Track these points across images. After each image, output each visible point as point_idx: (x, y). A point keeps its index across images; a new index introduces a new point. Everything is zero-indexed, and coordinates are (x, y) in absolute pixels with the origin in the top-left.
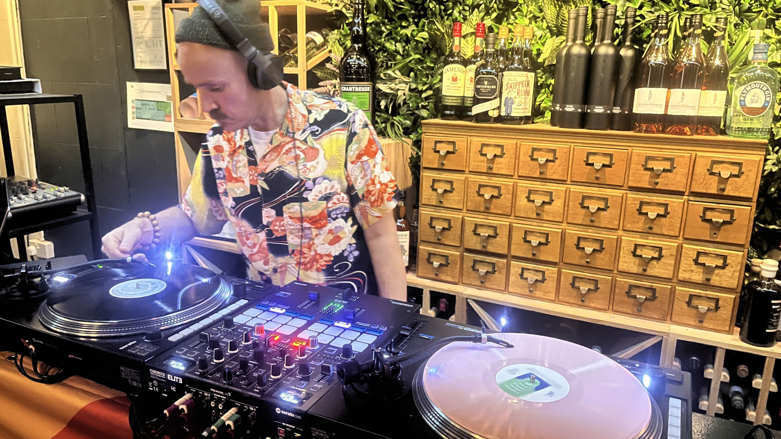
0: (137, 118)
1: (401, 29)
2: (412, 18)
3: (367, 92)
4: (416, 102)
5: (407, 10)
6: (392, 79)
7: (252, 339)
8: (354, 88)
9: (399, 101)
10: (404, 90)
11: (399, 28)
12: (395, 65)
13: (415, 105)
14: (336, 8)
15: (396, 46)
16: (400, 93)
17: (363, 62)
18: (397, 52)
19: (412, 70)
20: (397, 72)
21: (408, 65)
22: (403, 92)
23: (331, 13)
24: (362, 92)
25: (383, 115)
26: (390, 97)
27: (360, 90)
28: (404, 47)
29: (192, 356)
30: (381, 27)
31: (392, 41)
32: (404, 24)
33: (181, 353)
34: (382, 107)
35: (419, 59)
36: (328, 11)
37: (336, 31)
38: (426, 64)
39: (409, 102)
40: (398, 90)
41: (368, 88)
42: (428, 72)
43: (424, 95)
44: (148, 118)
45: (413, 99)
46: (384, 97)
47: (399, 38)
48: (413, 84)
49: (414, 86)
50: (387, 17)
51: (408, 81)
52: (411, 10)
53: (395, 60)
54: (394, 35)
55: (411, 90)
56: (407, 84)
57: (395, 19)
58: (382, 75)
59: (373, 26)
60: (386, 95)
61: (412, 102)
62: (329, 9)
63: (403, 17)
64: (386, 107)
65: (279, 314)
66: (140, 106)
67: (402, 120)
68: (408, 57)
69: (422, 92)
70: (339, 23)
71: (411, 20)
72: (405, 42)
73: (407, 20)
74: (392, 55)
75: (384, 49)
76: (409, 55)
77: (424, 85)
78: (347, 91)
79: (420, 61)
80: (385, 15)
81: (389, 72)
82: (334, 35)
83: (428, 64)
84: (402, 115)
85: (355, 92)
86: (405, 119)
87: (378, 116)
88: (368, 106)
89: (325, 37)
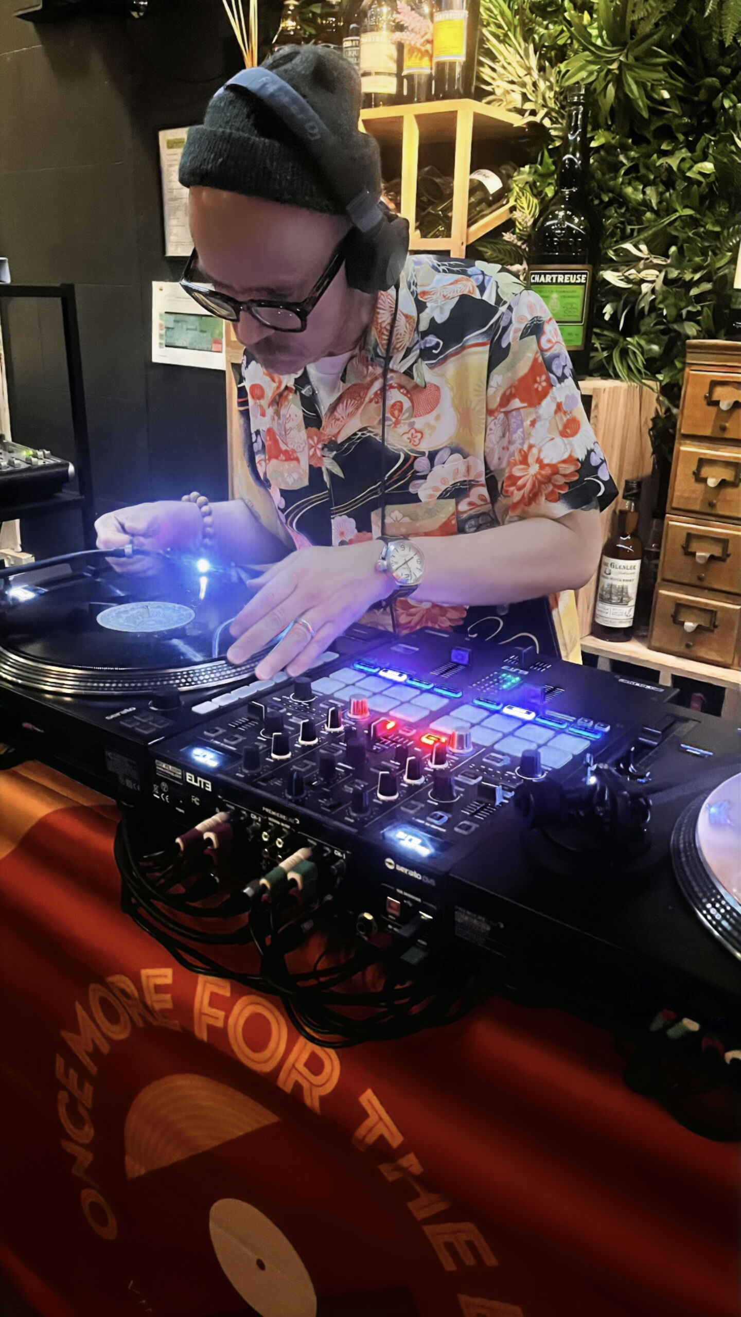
0: (167, 346)
1: (659, 158)
2: (684, 134)
3: (580, 284)
4: (676, 306)
5: (675, 116)
6: (631, 261)
7: (344, 723)
8: (554, 276)
9: (642, 305)
10: (653, 282)
11: (655, 156)
12: (640, 231)
13: (674, 312)
14: (532, 119)
15: (644, 193)
16: (645, 288)
17: (576, 224)
18: (646, 204)
19: (673, 241)
20: (643, 247)
21: (666, 231)
22: (650, 286)
23: (520, 129)
24: (570, 284)
25: (606, 333)
26: (624, 297)
27: (566, 281)
28: (661, 195)
29: (234, 743)
30: (617, 156)
31: (637, 183)
32: (664, 147)
33: (213, 735)
34: (607, 317)
35: (691, 216)
36: (515, 126)
37: (527, 167)
38: (704, 227)
39: (661, 306)
40: (643, 281)
41: (584, 276)
42: (706, 244)
43: (694, 292)
44: (185, 345)
45: (671, 300)
46: (612, 297)
47: (652, 177)
48: (673, 269)
49: (674, 274)
50: (632, 134)
51: (664, 263)
52: (683, 116)
53: (640, 222)
54: (643, 171)
55: (666, 281)
56: (660, 271)
57: (649, 136)
58: (611, 253)
59: (602, 153)
60: (615, 293)
61: (667, 307)
62: (518, 121)
63: (667, 133)
64: (615, 317)
65: (395, 683)
66: (171, 325)
67: (643, 343)
68: (668, 215)
69: (691, 284)
70: (534, 149)
71: (681, 137)
72: (663, 183)
73: (672, 138)
74: (636, 212)
75: (620, 200)
76: (670, 210)
77: (695, 271)
78: (542, 283)
79: (691, 222)
80: (627, 128)
81: (628, 246)
82: (525, 174)
83: (709, 227)
84: (645, 333)
85: (557, 283)
86: (650, 342)
87: (597, 335)
88: (579, 313)
89: (506, 178)
